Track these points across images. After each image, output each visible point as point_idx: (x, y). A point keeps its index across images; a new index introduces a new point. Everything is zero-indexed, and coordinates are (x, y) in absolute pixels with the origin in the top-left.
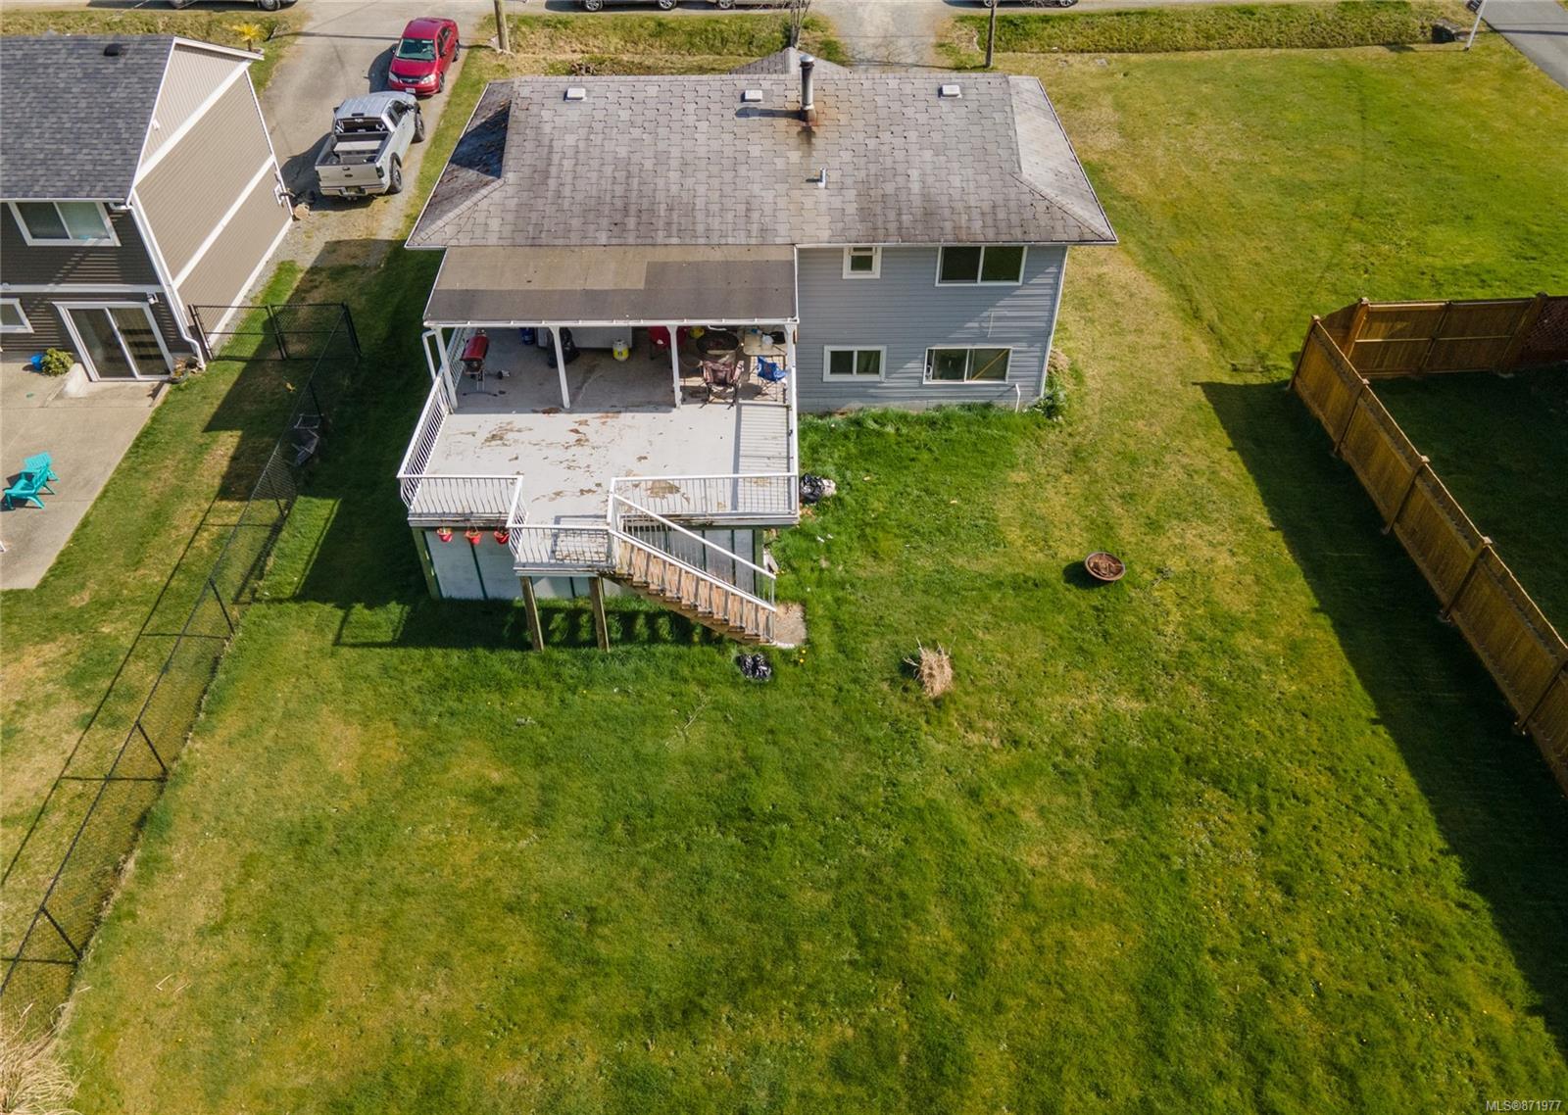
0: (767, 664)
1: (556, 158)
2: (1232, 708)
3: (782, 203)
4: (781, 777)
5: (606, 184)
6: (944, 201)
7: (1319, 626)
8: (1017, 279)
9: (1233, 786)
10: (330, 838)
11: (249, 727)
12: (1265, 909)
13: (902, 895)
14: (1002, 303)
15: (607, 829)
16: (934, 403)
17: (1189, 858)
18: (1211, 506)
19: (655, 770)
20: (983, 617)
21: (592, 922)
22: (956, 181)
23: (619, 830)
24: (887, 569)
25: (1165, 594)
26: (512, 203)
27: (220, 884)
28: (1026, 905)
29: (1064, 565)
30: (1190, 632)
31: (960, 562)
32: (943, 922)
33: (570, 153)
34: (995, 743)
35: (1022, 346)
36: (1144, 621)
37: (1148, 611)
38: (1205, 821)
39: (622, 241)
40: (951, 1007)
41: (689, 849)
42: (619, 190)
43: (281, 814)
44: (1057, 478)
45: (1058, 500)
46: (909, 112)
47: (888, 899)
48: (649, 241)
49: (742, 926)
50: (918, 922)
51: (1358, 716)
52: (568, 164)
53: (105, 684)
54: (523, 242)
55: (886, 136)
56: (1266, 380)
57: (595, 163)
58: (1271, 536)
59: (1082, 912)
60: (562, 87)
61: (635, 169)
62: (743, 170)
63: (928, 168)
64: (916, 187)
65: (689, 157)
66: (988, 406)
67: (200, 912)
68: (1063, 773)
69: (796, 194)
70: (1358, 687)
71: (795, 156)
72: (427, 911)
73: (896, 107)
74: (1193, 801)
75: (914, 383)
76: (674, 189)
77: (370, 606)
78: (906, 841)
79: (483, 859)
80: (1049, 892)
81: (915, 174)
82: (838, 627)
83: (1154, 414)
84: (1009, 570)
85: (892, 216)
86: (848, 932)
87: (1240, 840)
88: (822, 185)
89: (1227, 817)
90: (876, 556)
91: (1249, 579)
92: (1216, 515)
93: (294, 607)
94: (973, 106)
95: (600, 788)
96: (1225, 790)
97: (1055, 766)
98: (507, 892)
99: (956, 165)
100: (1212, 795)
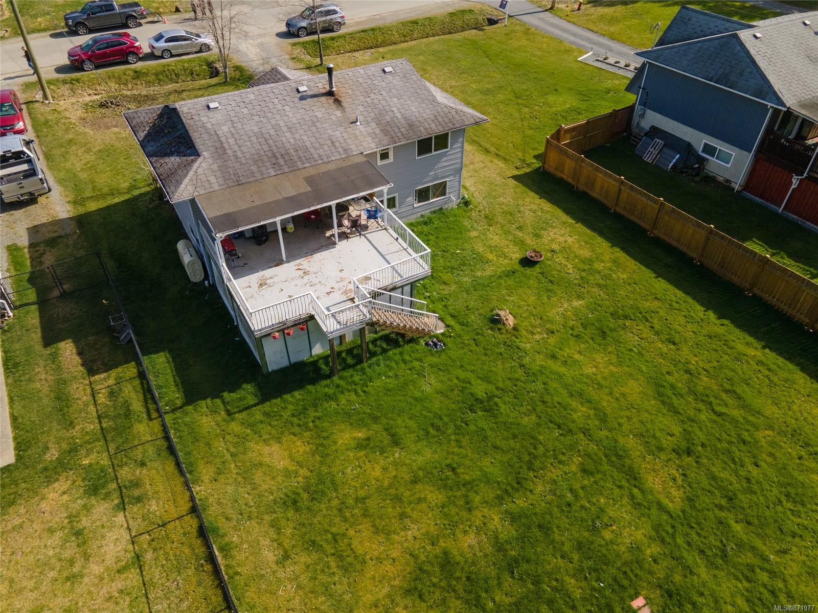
0: (440, 342)
1: (223, 139)
2: (612, 290)
3: (345, 135)
4: (479, 381)
5: (257, 146)
6: (413, 118)
7: (617, 252)
8: (447, 148)
9: (633, 317)
10: (305, 496)
11: (218, 468)
12: (672, 352)
13: (559, 403)
14: (443, 160)
15: (428, 433)
16: (419, 215)
17: (638, 347)
18: (550, 222)
19: (427, 401)
20: (504, 292)
21: (453, 470)
22: (414, 109)
23: (432, 432)
24: (454, 287)
25: (559, 258)
26: (215, 167)
27: (268, 540)
28: (600, 386)
29: (518, 261)
30: (579, 269)
31: (479, 274)
32: (579, 406)
33: (229, 135)
34: (545, 336)
35: (451, 178)
36: (560, 271)
37: (558, 267)
38: (633, 333)
39: (282, 171)
40: (604, 433)
41: (467, 425)
42: (266, 148)
43: (271, 497)
44: (489, 230)
45: (496, 238)
46: (376, 82)
47: (555, 407)
48: (295, 168)
49: (512, 443)
50: (571, 410)
51: (650, 278)
52: (231, 141)
53: (114, 486)
54: (233, 184)
55: (372, 95)
56: (531, 169)
57: (245, 137)
58: (578, 225)
59: (620, 380)
60: (204, 103)
61: (267, 136)
62: (318, 125)
63: (399, 106)
64: (399, 115)
65: (290, 124)
66: (441, 209)
67: (270, 556)
68: (576, 336)
69: (349, 130)
70: (643, 268)
71: (338, 113)
72: (380, 501)
73: (369, 81)
74: (624, 327)
75: (411, 207)
76: (292, 141)
77: (231, 391)
78: (544, 384)
79: (385, 469)
80: (605, 378)
81: (395, 110)
82: (453, 316)
83: (504, 194)
84: (499, 270)
85: (397, 130)
86: (551, 425)
87: (647, 333)
88: (358, 123)
89: (638, 328)
90: (445, 284)
91: (583, 243)
92: (554, 224)
93: (190, 408)
94: (401, 75)
95: (410, 418)
96: (631, 319)
97: (572, 335)
98: (407, 477)
99: (409, 102)
100: (628, 323)
